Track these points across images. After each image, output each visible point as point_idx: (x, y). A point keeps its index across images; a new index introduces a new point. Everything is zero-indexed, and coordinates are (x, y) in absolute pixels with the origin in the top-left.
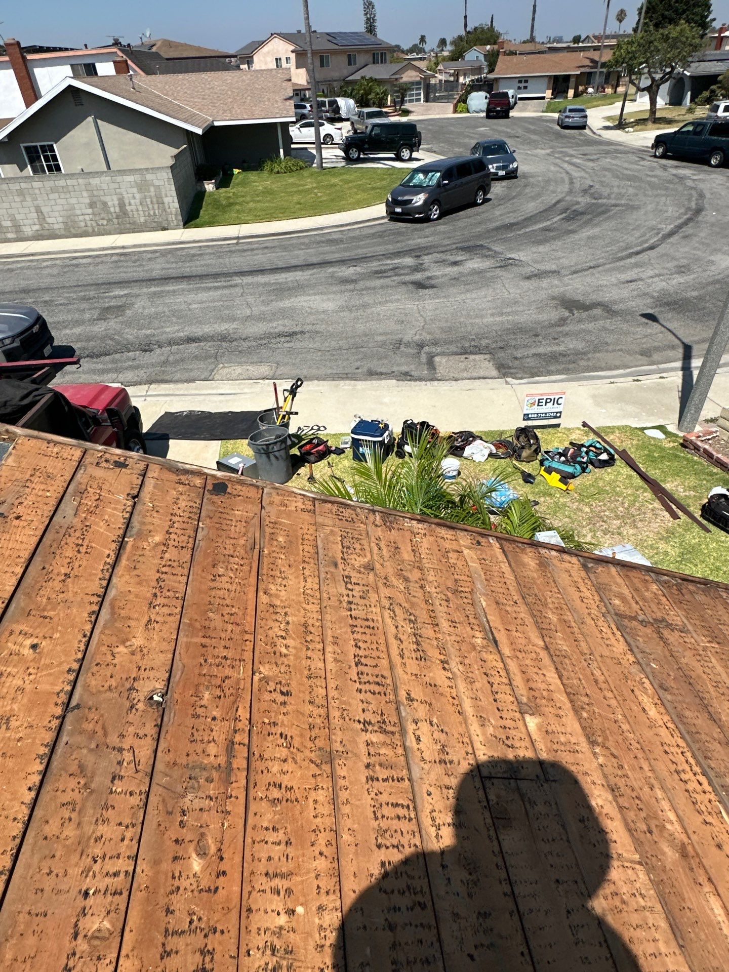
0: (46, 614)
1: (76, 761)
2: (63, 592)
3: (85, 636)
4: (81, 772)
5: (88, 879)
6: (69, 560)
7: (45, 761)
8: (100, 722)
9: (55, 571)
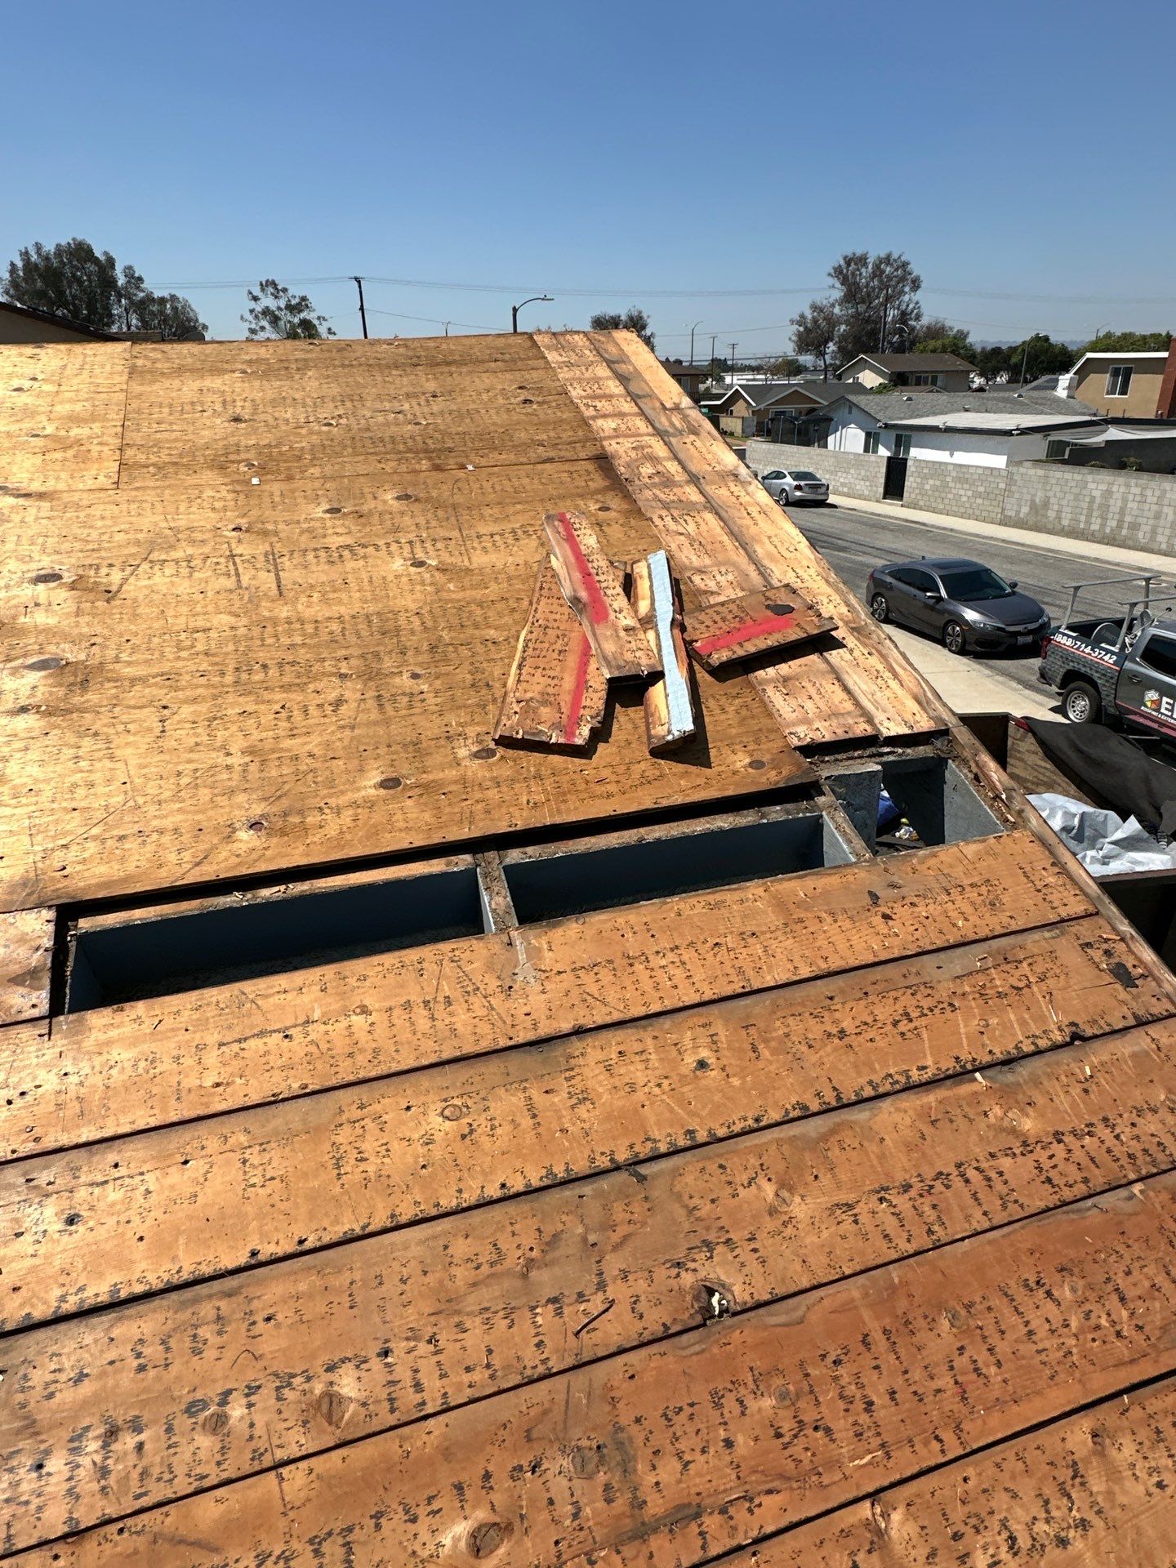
0: (761, 1047)
1: (560, 1227)
2: (810, 1047)
3: (757, 1120)
4: (547, 1244)
5: (404, 1344)
6: (870, 1020)
7: (546, 1182)
8: (631, 1229)
9: (837, 1015)
